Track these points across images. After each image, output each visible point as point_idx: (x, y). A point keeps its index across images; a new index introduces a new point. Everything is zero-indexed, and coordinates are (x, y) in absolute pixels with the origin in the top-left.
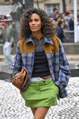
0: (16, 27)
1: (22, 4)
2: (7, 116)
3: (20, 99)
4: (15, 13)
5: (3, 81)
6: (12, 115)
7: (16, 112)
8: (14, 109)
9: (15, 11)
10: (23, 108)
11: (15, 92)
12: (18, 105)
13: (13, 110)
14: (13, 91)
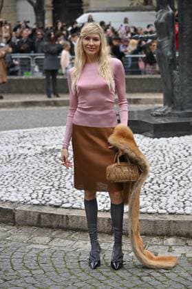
0: (163, 47)
1: (173, 8)
2: (147, 193)
3: (169, 166)
4: (162, 24)
5: (142, 136)
6: (156, 191)
7: (162, 186)
8: (160, 182)
9: (162, 20)
10: (174, 181)
11: (160, 153)
12: (166, 175)
13: (157, 183)
14: (157, 152)
